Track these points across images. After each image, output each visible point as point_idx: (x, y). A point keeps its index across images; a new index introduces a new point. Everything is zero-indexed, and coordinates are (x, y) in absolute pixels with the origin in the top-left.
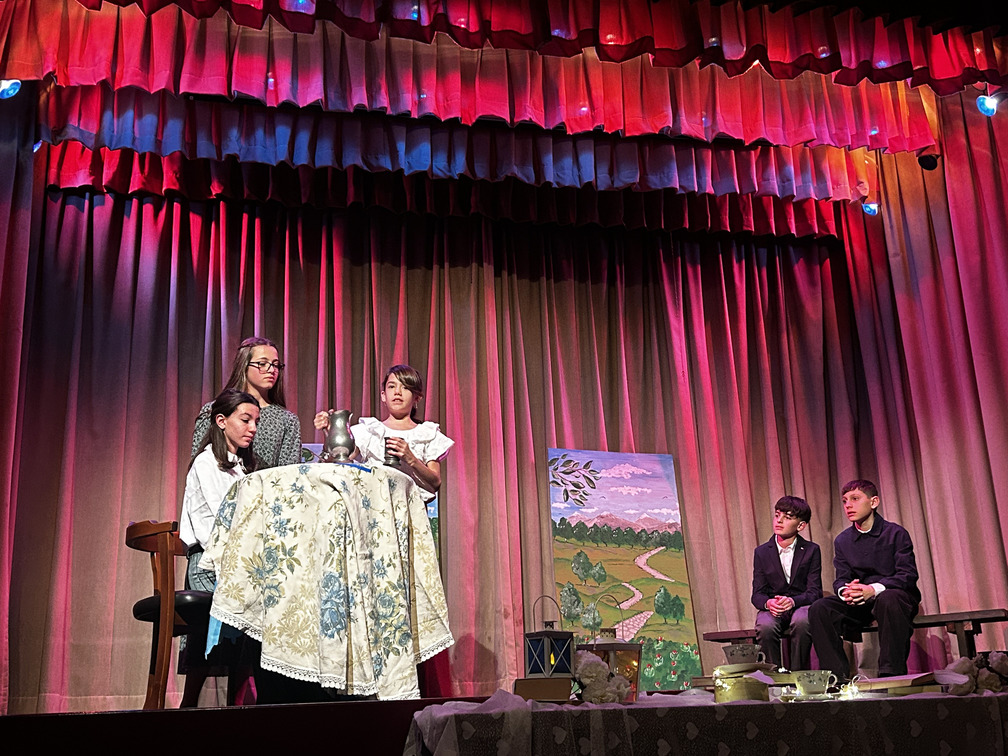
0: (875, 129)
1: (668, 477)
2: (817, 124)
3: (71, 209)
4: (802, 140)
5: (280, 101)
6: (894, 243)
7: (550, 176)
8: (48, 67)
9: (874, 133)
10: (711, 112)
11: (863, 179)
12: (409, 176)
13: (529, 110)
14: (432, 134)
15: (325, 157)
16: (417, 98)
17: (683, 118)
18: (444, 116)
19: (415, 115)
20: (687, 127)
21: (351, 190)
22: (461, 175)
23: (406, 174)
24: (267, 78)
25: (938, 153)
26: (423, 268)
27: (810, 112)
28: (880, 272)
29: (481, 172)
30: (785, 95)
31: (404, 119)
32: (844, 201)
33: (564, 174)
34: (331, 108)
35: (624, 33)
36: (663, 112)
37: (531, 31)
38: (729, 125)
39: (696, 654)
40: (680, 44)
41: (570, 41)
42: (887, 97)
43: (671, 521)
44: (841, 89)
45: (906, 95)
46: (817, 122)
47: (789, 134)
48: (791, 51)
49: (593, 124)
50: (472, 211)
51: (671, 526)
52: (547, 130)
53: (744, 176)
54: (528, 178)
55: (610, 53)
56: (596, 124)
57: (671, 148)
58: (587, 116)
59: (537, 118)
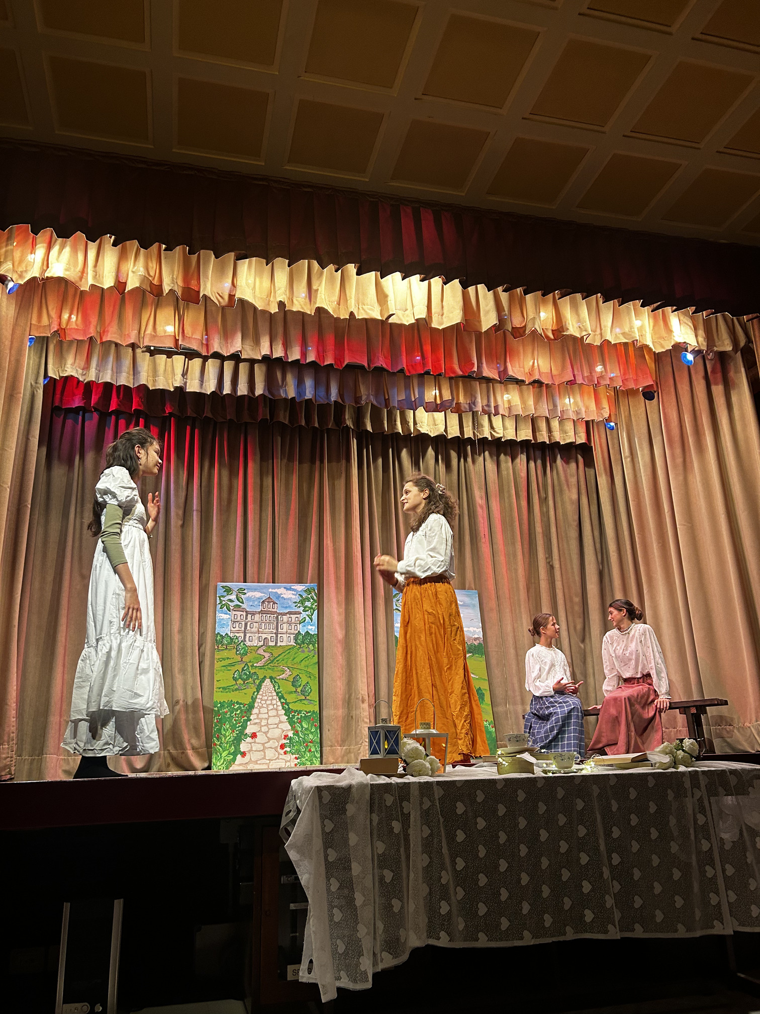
0: (613, 373)
1: (474, 606)
3: (69, 422)
4: (564, 381)
5: (212, 351)
6: (626, 449)
8: (54, 328)
9: (612, 375)
10: (503, 361)
11: (605, 405)
12: (301, 402)
13: (381, 359)
14: (316, 374)
15: (242, 390)
16: (304, 350)
17: (484, 365)
18: (324, 362)
19: (302, 362)
20: (487, 372)
21: (260, 411)
22: (335, 402)
23: (296, 401)
24: (203, 335)
25: (655, 389)
26: (309, 463)
27: (569, 361)
28: (616, 468)
29: (349, 399)
31: (294, 364)
32: (593, 421)
34: (246, 357)
36: (471, 360)
38: (516, 370)
39: (493, 727)
42: (621, 350)
43: (476, 636)
45: (634, 350)
46: (574, 367)
47: (555, 376)
49: (424, 368)
50: (343, 425)
51: (476, 639)
52: (394, 373)
54: (380, 404)
56: (426, 369)
57: (476, 384)
58: (420, 363)
59: (386, 364)
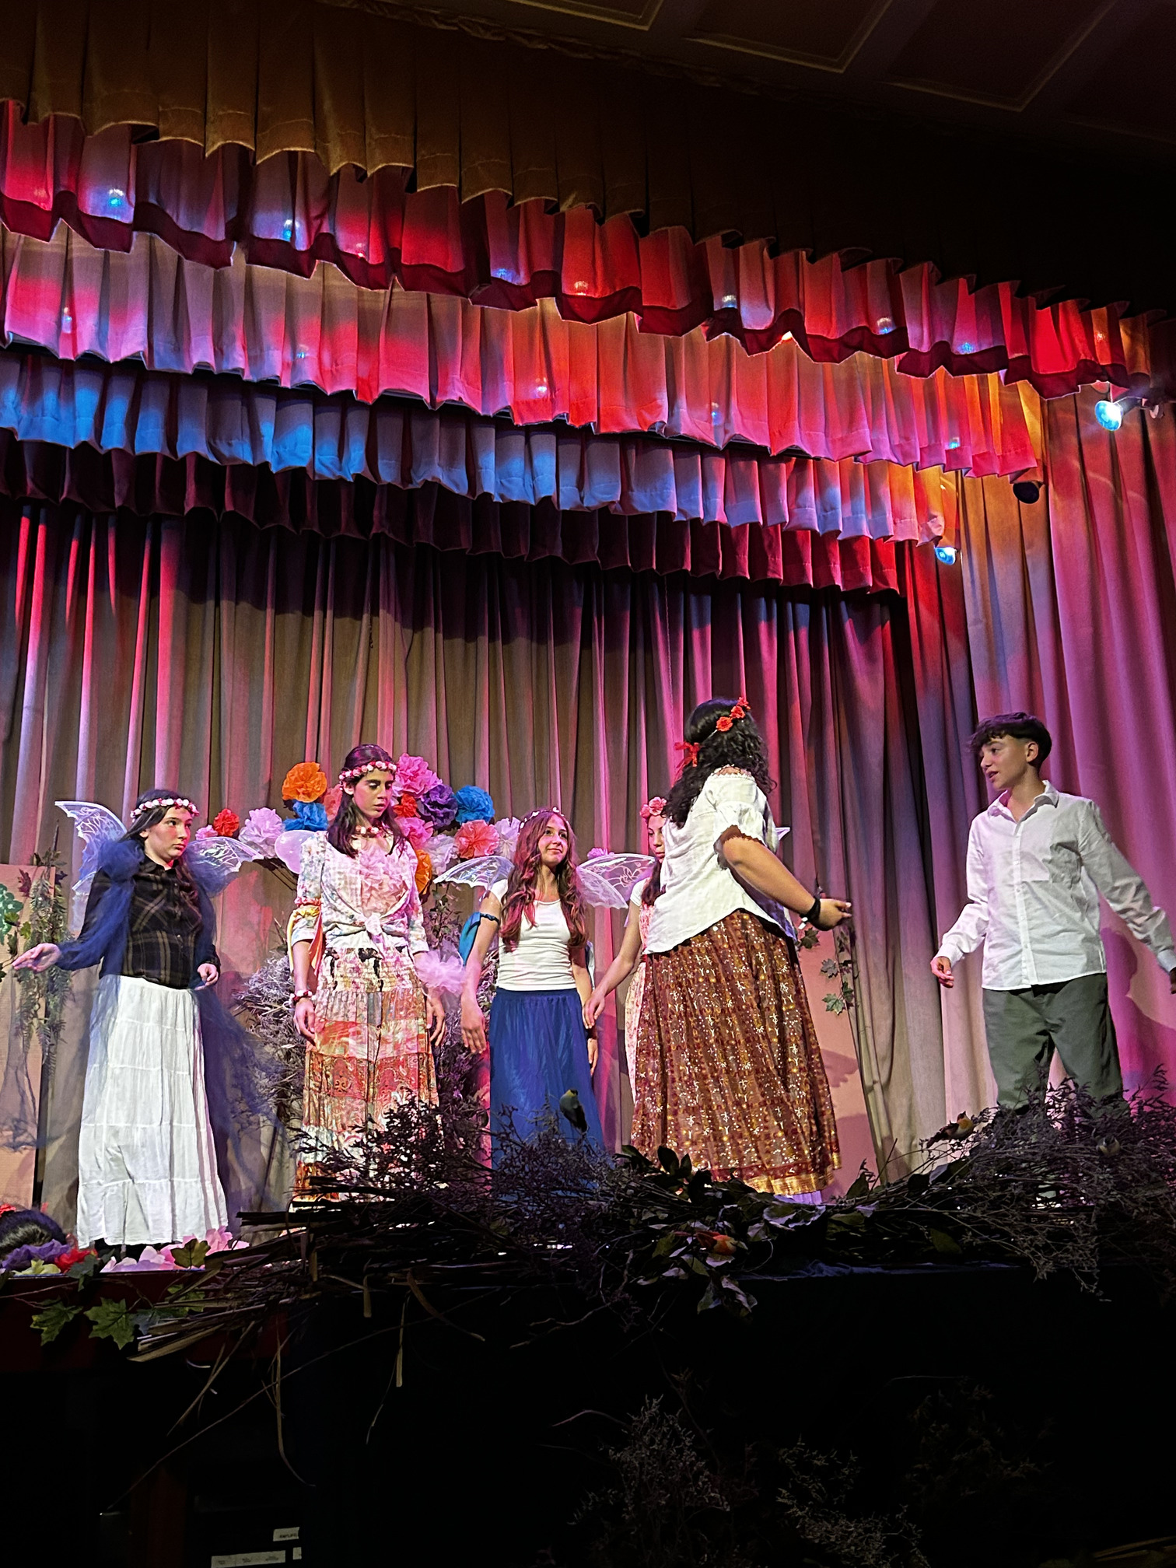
0: (955, 441)
2: (872, 430)
4: (852, 452)
5: (81, 350)
6: (975, 604)
7: (489, 484)
9: (954, 446)
10: (723, 404)
11: (937, 511)
12: (280, 474)
13: (459, 384)
14: (315, 411)
15: (150, 439)
16: (289, 358)
17: (684, 409)
18: (332, 387)
19: (286, 383)
20: (689, 423)
21: (191, 489)
22: (357, 477)
23: (274, 470)
24: (60, 314)
25: (1040, 480)
26: (299, 613)
27: (864, 411)
28: (954, 644)
29: (388, 473)
30: (830, 386)
31: (269, 388)
32: (910, 541)
33: (509, 482)
34: (157, 367)
35: (599, 282)
36: (655, 400)
37: (461, 268)
38: (749, 423)
40: (681, 303)
41: (518, 287)
42: (973, 390)
44: (909, 381)
45: (1000, 394)
46: (873, 425)
47: (833, 442)
48: (839, 320)
49: (553, 410)
50: (374, 531)
52: (486, 417)
53: (768, 498)
54: (457, 486)
55: (577, 310)
56: (557, 412)
57: (667, 454)
58: (544, 400)
59: (470, 398)
